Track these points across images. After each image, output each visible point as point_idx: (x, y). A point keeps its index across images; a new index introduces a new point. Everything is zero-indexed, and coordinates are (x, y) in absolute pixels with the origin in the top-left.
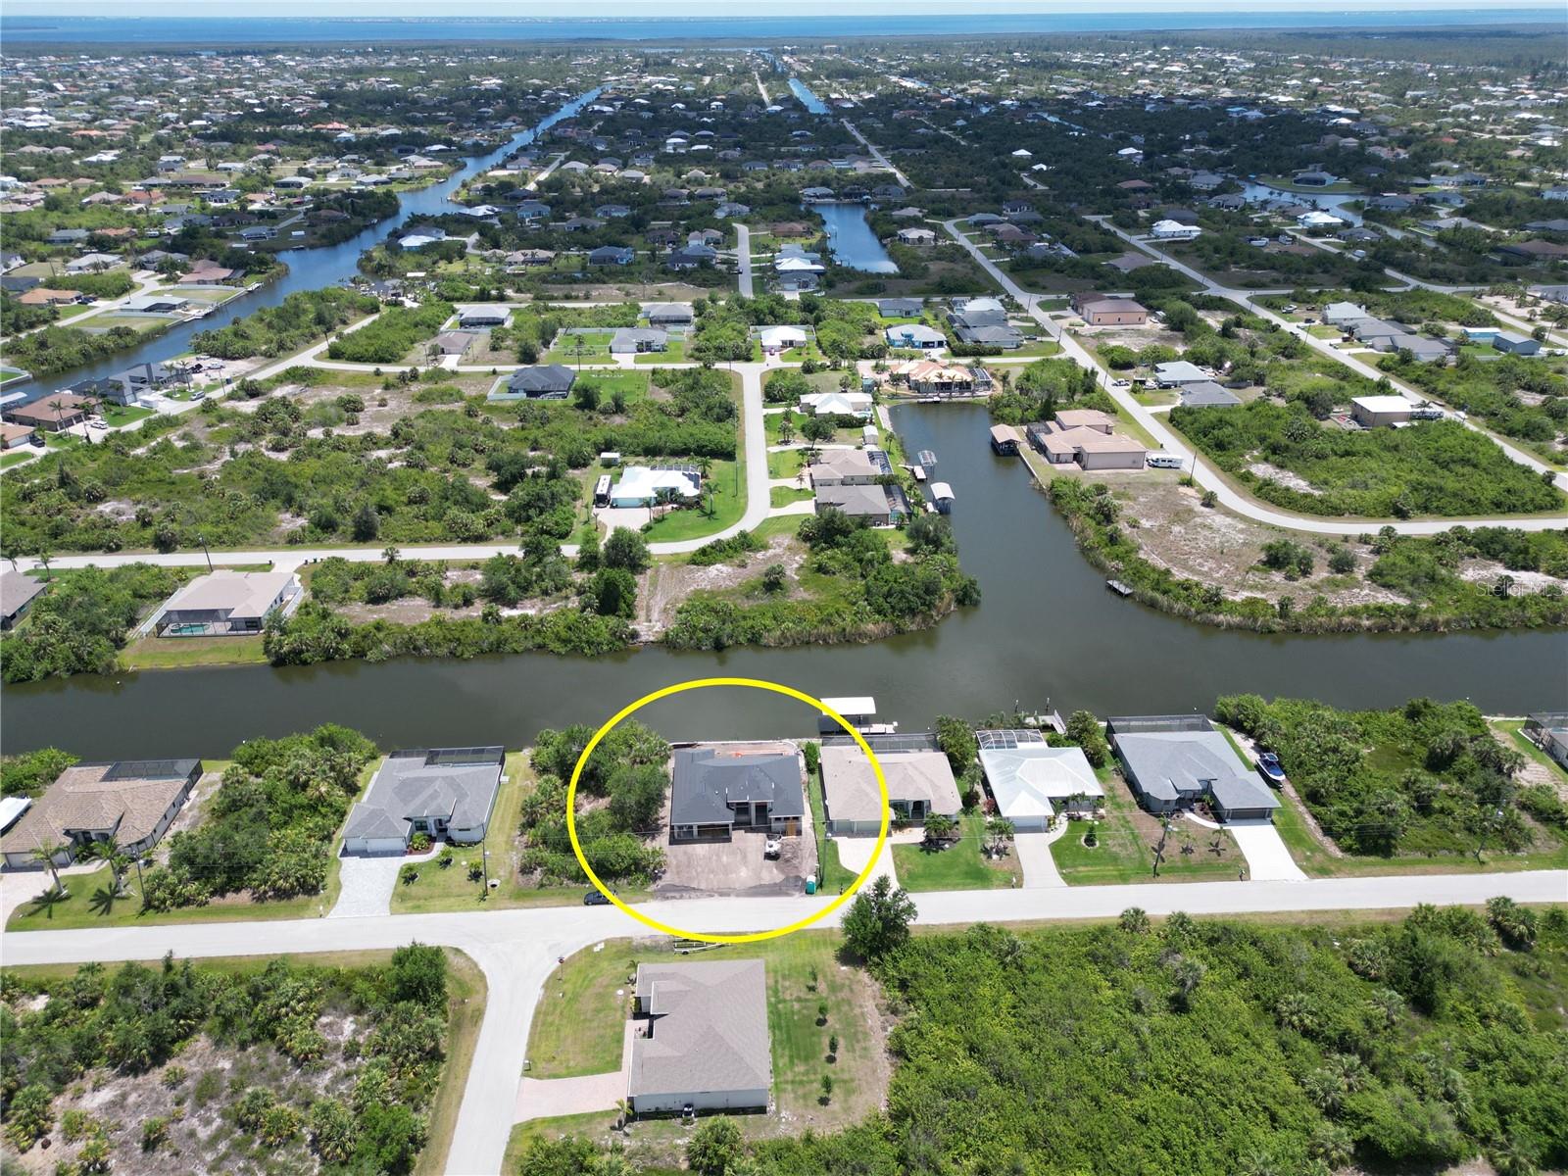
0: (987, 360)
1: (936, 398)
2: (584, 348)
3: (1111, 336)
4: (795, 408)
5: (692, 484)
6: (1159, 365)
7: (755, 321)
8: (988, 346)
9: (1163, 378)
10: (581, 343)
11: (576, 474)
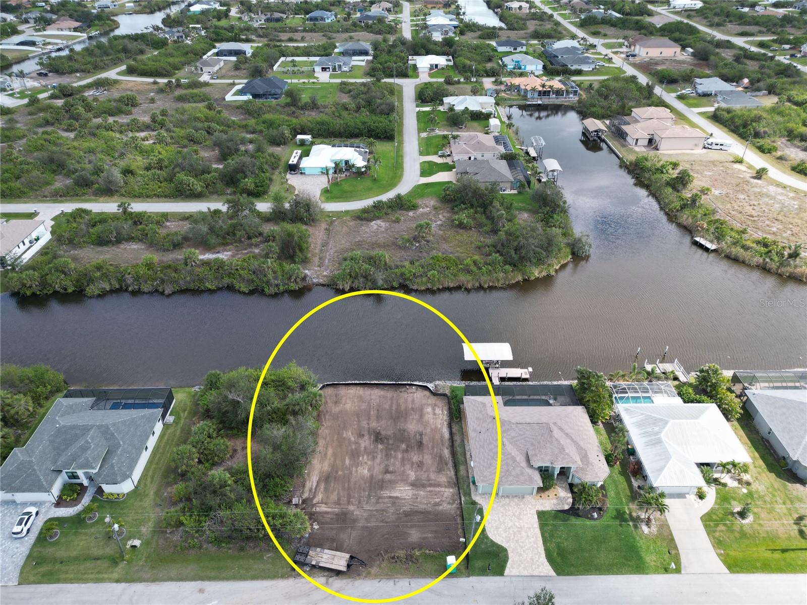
1: (540, 102)
2: (296, 69)
3: (657, 64)
4: (441, 108)
5: (361, 158)
6: (698, 80)
7: (412, 52)
8: (573, 68)
9: (701, 89)
10: (294, 66)
11: (277, 150)
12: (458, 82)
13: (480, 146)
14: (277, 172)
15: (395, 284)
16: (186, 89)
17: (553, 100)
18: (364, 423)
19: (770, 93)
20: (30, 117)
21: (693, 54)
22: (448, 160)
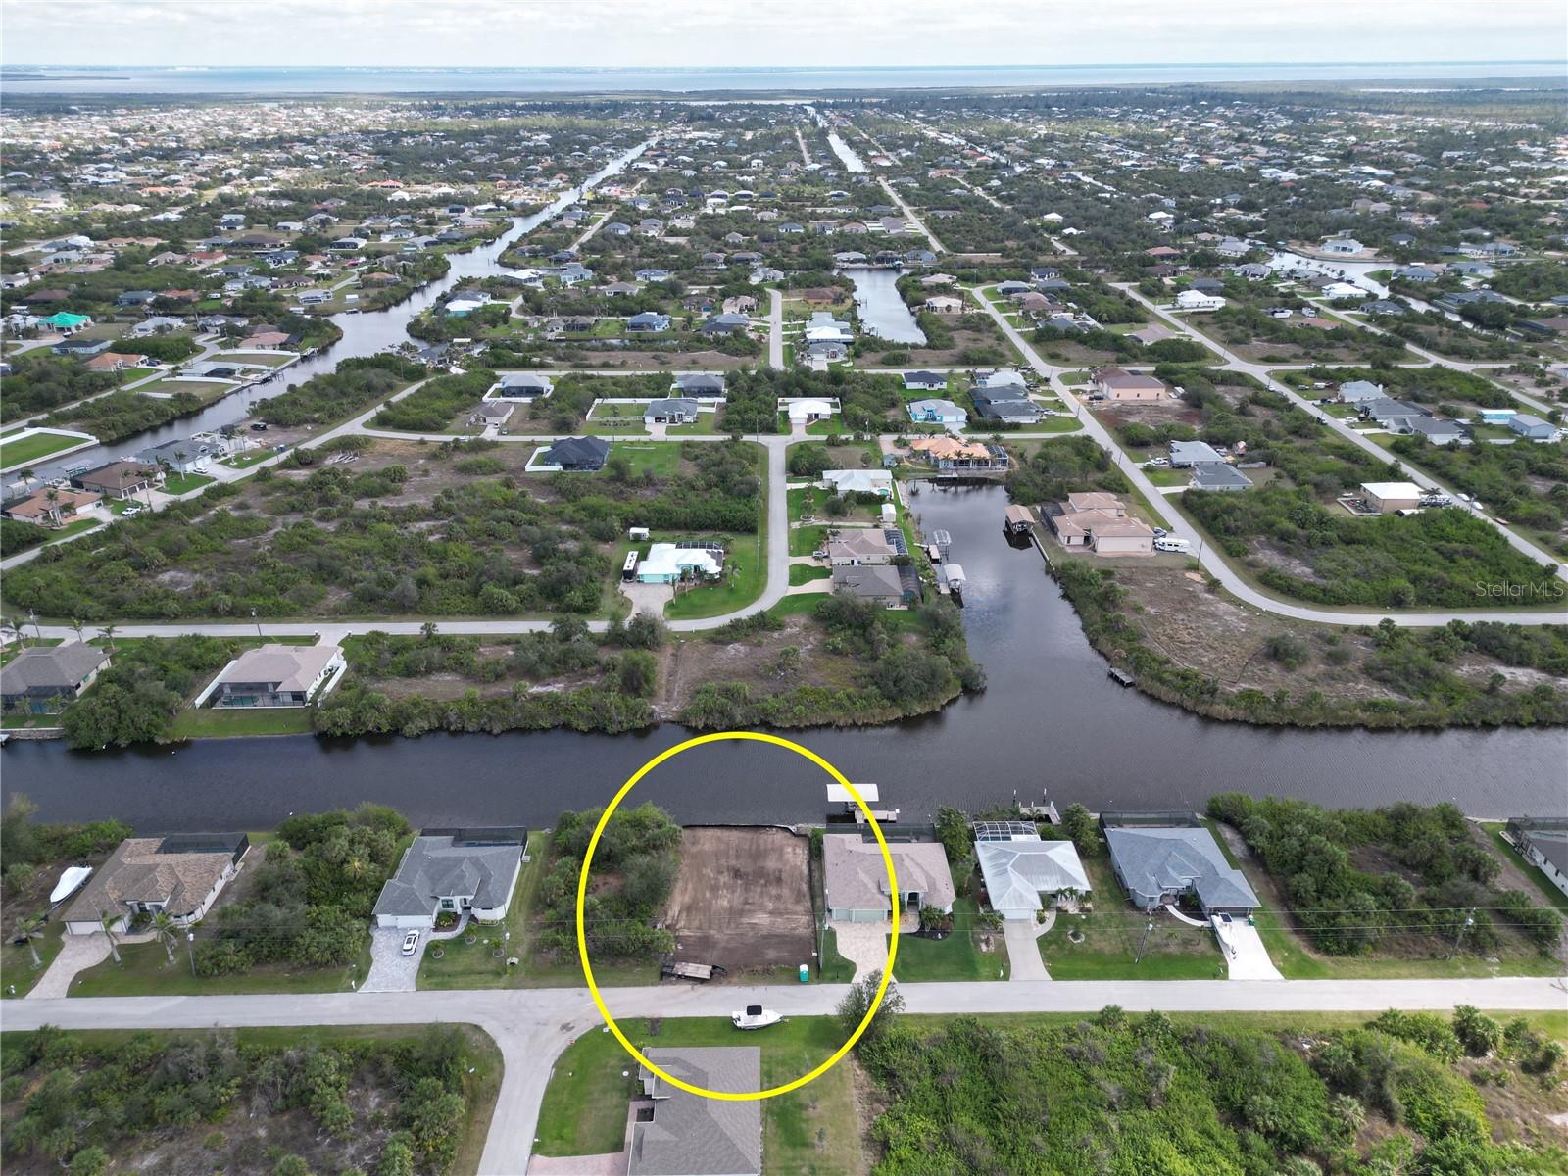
0: (1006, 436)
1: (955, 475)
2: (618, 419)
3: (1129, 413)
4: (817, 484)
5: (714, 561)
6: (1176, 444)
7: (782, 392)
8: (1008, 421)
9: (1177, 458)
10: (616, 414)
11: (603, 548)
12: (846, 442)
13: (865, 546)
14: (607, 581)
15: (756, 721)
16: (467, 452)
17: (973, 471)
18: (723, 862)
19: (1269, 464)
20: (263, 499)
21: (1182, 397)
22: (825, 563)
